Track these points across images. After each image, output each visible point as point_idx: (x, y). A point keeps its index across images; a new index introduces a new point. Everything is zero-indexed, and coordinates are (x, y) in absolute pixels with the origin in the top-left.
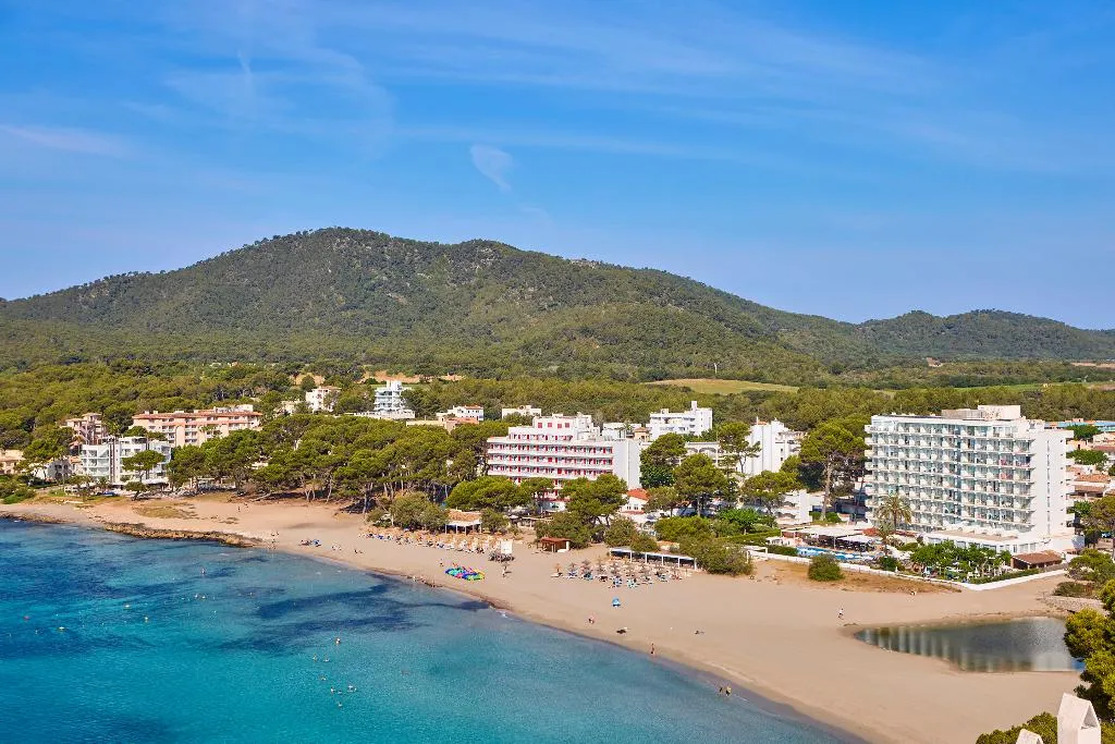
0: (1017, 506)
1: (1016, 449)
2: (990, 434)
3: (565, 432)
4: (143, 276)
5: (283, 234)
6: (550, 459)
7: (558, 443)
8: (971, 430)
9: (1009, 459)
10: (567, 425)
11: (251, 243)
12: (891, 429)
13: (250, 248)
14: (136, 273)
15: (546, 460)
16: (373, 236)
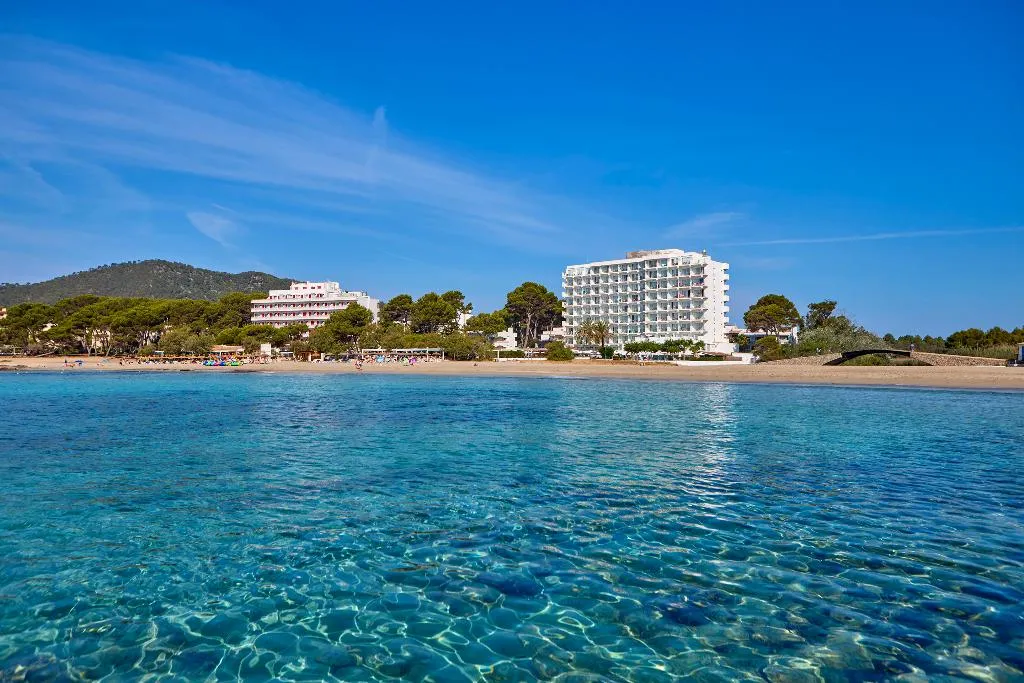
0: (693, 318)
1: (692, 274)
2: (669, 264)
3: (317, 291)
4: (13, 286)
5: (119, 262)
6: (305, 314)
7: (312, 300)
8: (652, 263)
9: (686, 282)
10: (319, 287)
11: (95, 267)
12: (584, 274)
13: (95, 270)
14: (7, 284)
15: (301, 315)
16: (182, 266)
